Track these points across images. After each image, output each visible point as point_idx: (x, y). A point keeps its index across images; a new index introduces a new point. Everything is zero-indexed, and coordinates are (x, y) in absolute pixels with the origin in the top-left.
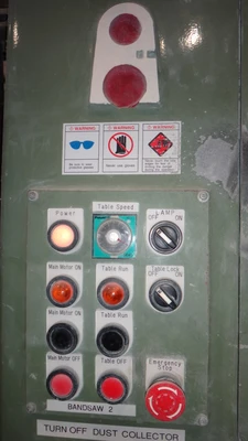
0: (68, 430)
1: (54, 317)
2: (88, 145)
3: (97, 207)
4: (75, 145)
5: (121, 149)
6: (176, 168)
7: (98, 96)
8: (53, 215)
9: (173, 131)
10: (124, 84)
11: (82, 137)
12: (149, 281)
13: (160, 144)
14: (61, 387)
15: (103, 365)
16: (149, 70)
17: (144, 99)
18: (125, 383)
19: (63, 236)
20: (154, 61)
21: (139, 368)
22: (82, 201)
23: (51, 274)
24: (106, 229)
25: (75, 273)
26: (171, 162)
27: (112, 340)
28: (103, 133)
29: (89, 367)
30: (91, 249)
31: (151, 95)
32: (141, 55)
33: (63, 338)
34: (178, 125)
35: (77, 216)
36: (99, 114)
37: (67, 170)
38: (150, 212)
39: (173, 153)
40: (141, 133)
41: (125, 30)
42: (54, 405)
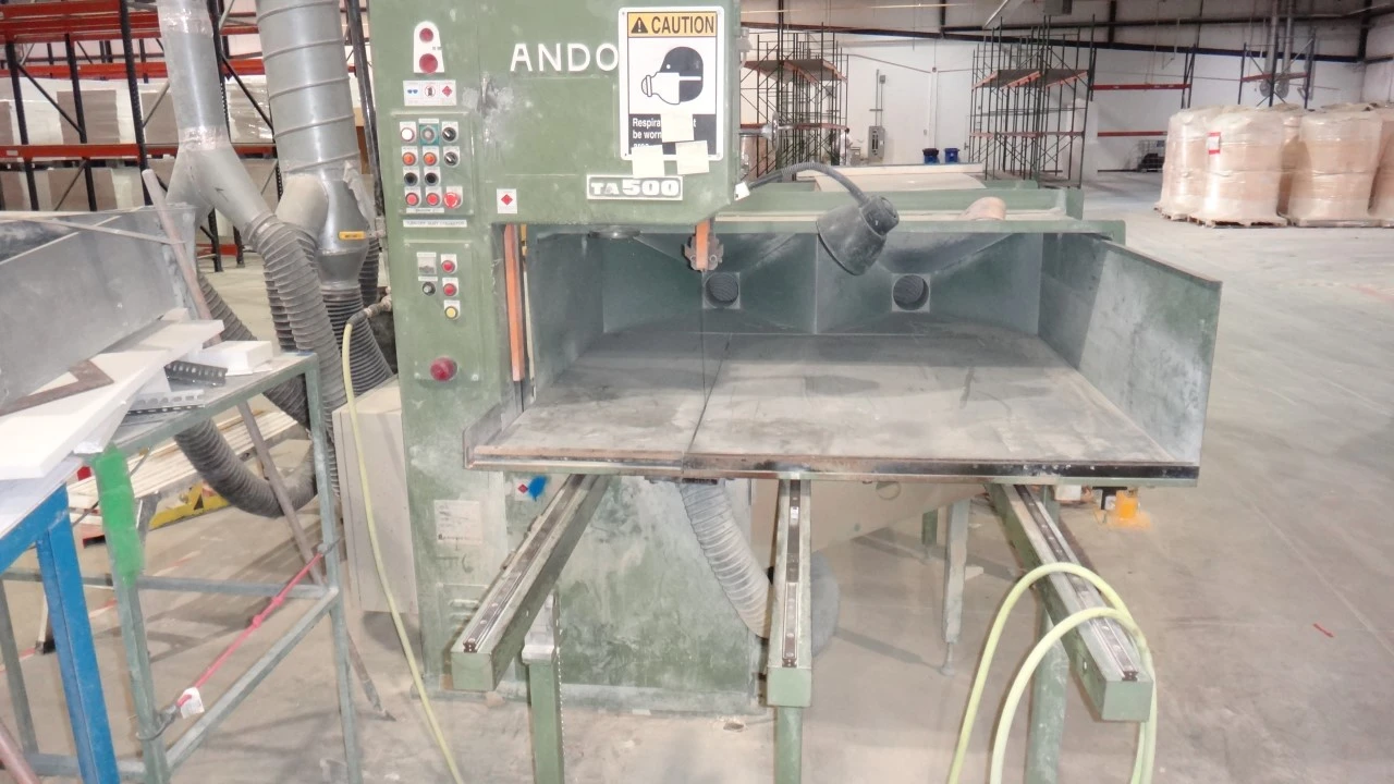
0: (418, 224)
1: (406, 171)
2: (415, 91)
3: (421, 121)
4: (410, 92)
5: (430, 94)
6: (454, 102)
7: (417, 69)
8: (402, 125)
9: (452, 84)
10: (428, 61)
11: (413, 88)
12: (445, 153)
13: (447, 91)
14: (412, 200)
15: (429, 190)
16: (438, 55)
17: (438, 71)
18: (437, 196)
19: (407, 135)
20: (440, 52)
21: (444, 191)
22: (414, 118)
23: (404, 151)
24: (425, 131)
25: (414, 151)
26: (452, 100)
27: (431, 179)
28: (422, 85)
29: (423, 192)
30: (420, 141)
31: (441, 68)
32: (433, 47)
33: (411, 179)
34: (454, 82)
35: (413, 125)
36: (419, 76)
37: (407, 104)
38: (443, 123)
39: (453, 95)
40: (439, 85)
41: (427, 35)
42: (410, 210)
